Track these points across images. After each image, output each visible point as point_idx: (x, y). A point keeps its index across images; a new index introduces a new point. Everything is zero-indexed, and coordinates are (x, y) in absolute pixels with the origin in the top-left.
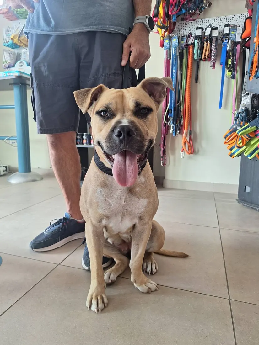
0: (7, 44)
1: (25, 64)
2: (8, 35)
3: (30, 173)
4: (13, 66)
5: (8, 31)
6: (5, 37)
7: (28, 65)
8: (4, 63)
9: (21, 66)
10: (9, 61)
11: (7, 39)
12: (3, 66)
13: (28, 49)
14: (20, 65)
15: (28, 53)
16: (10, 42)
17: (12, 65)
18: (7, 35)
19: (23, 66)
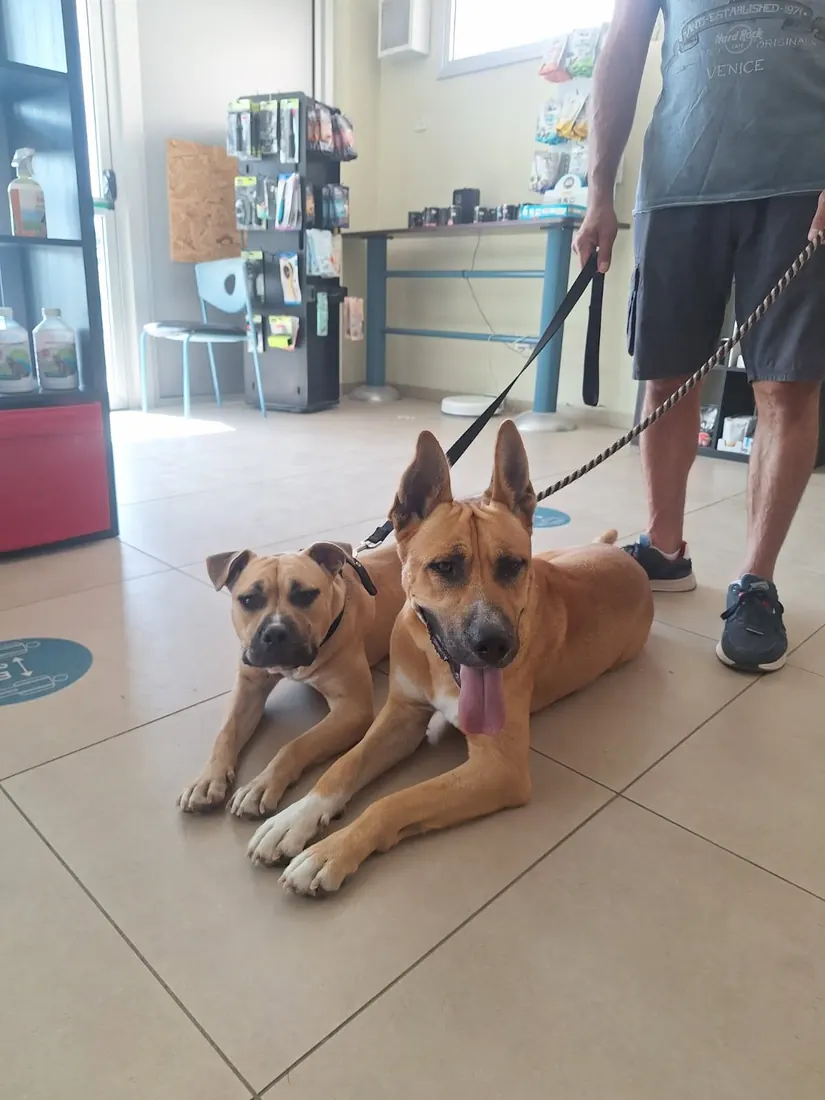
0: (544, 139)
1: (578, 182)
2: (550, 119)
3: (554, 415)
4: (552, 188)
5: (550, 109)
6: (543, 123)
7: (585, 184)
8: (532, 180)
9: (569, 187)
10: (544, 177)
11: (547, 128)
12: (531, 187)
13: (587, 147)
14: (567, 184)
15: (585, 156)
16: (553, 132)
17: (551, 184)
18: (547, 120)
19: (573, 187)
